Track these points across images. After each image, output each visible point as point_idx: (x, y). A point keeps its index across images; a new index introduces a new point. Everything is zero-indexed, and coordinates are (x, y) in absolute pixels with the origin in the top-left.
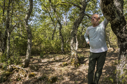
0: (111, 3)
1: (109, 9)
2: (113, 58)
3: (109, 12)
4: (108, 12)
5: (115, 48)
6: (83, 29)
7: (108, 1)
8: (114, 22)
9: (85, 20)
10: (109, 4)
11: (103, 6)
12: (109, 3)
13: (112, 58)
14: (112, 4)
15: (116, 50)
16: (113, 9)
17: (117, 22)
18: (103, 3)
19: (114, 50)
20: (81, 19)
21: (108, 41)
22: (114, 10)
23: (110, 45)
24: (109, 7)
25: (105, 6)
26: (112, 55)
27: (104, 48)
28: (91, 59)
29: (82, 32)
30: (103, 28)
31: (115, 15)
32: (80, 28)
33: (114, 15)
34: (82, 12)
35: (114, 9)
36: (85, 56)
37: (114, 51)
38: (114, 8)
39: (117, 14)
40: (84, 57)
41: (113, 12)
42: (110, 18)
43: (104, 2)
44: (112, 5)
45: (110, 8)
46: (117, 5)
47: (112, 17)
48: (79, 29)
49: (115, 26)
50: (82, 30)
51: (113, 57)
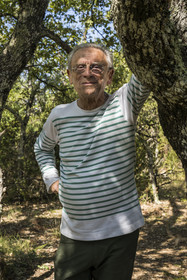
0: (159, 15)
1: (149, 36)
2: (168, 251)
3: (151, 51)
4: (144, 51)
5: (179, 203)
6: (32, 98)
7: (146, 3)
8: (173, 100)
9: (47, 56)
10: (149, 16)
11: (127, 24)
12: (151, 14)
13: (164, 251)
14: (163, 18)
15: (181, 213)
16: (166, 41)
17: (182, 100)
18: (125, 8)
19: (177, 212)
20: (23, 54)
21: (151, 166)
22: (172, 47)
23: (158, 188)
24: (150, 32)
25: (133, 24)
26: (166, 237)
27: (129, 218)
28: (68, 274)
29: (27, 118)
30: (126, 118)
31: (173, 66)
32: (18, 96)
33: (171, 68)
34: (29, 19)
35: (169, 41)
36: (39, 250)
37: (173, 219)
38: (173, 37)
39: (181, 65)
40: (32, 255)
41: (165, 52)
42: (156, 81)
43: (131, 7)
44: (161, 23)
45: (153, 35)
46: (183, 24)
47: (161, 76)
48: (15, 96)
49: (175, 115)
50: (30, 105)
51: (170, 246)
